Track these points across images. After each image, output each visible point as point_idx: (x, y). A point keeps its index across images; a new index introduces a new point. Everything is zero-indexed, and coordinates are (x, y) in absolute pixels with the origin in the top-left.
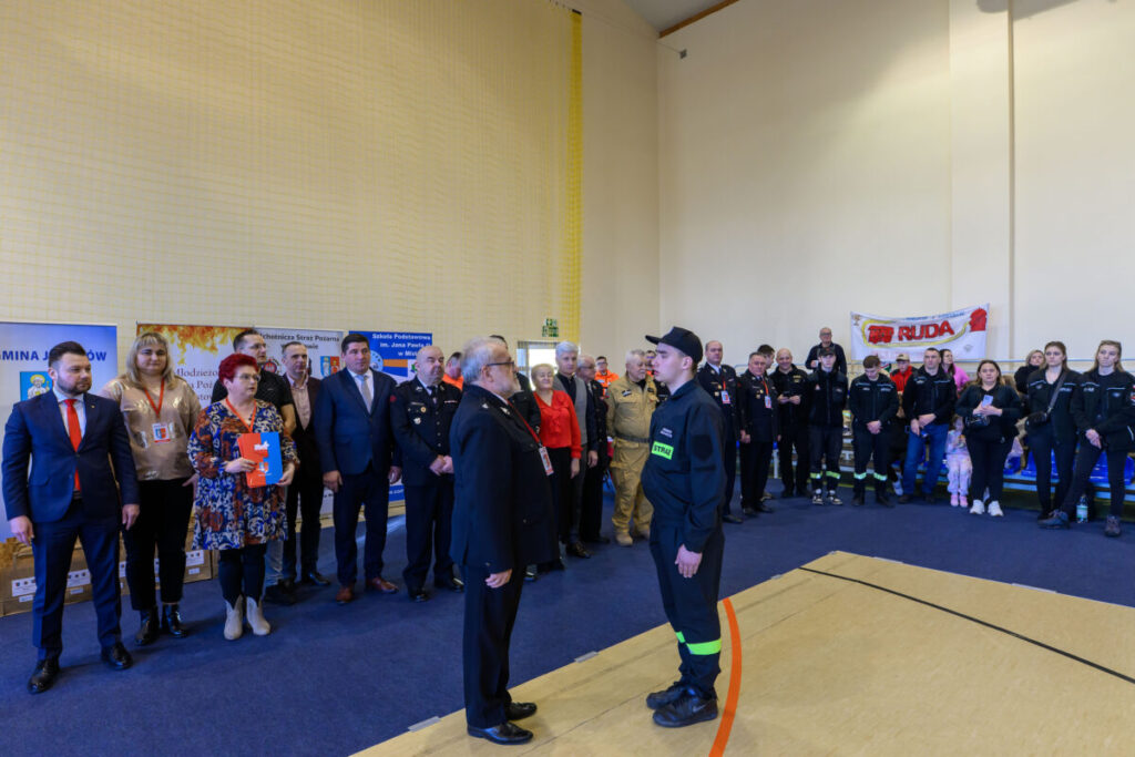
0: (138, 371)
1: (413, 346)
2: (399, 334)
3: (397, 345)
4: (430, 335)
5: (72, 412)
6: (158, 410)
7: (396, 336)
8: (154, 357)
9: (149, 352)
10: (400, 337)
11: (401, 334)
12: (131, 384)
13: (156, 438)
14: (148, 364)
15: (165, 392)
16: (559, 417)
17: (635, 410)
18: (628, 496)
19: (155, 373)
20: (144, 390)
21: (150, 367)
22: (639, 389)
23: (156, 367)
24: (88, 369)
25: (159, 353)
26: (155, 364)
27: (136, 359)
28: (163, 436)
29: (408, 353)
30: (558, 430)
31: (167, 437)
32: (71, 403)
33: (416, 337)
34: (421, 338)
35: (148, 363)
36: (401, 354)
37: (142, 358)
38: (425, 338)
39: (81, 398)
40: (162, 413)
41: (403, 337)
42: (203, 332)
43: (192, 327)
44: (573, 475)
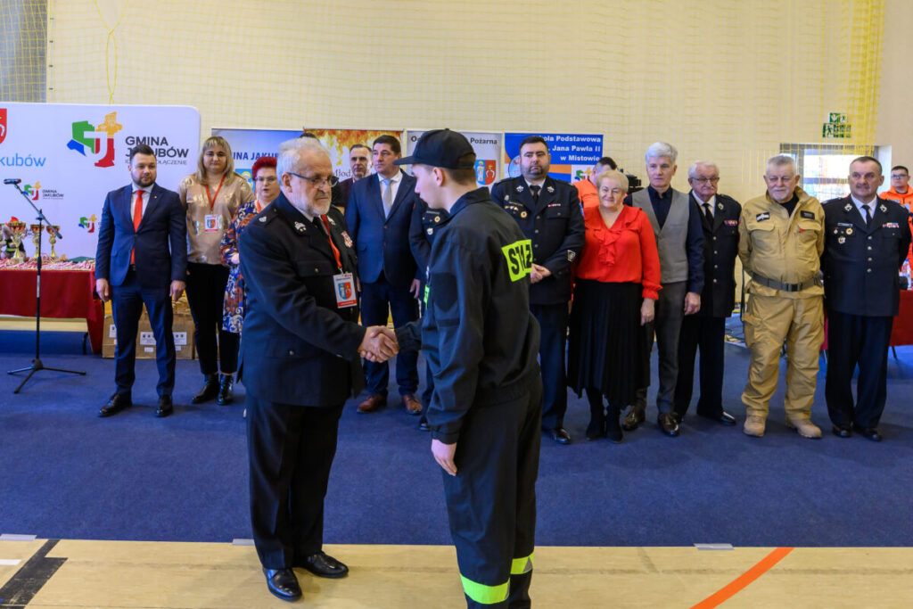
0: (205, 171)
1: (578, 149)
2: (562, 135)
3: (559, 149)
4: (601, 137)
5: (140, 199)
6: (212, 204)
7: (558, 138)
8: (215, 158)
9: (211, 154)
10: (563, 139)
11: (565, 136)
12: (197, 181)
13: (207, 228)
14: (211, 164)
15: (222, 188)
16: (614, 243)
17: (772, 243)
18: (762, 365)
19: (217, 172)
20: (207, 186)
21: (213, 167)
22: (784, 212)
23: (217, 167)
24: (152, 166)
25: (220, 154)
26: (216, 163)
27: (202, 160)
28: (212, 226)
29: (571, 158)
30: (610, 259)
31: (215, 228)
32: (141, 193)
33: (583, 139)
34: (588, 140)
35: (211, 162)
36: (563, 158)
37: (206, 158)
38: (594, 140)
39: (149, 190)
40: (215, 206)
41: (567, 139)
42: (358, 136)
43: (349, 131)
44: (643, 321)
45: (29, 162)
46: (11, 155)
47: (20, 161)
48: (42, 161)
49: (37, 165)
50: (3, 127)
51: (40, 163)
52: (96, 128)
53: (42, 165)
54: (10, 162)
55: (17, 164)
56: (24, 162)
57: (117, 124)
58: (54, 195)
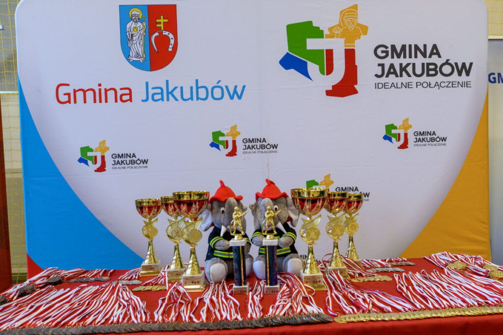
45: (217, 93)
46: (188, 83)
47: (202, 93)
48: (239, 91)
49: (232, 98)
50: (171, 36)
51: (236, 94)
52: (326, 32)
53: (240, 97)
54: (187, 95)
55: (198, 98)
56: (210, 93)
57: (359, 25)
58: (262, 147)
